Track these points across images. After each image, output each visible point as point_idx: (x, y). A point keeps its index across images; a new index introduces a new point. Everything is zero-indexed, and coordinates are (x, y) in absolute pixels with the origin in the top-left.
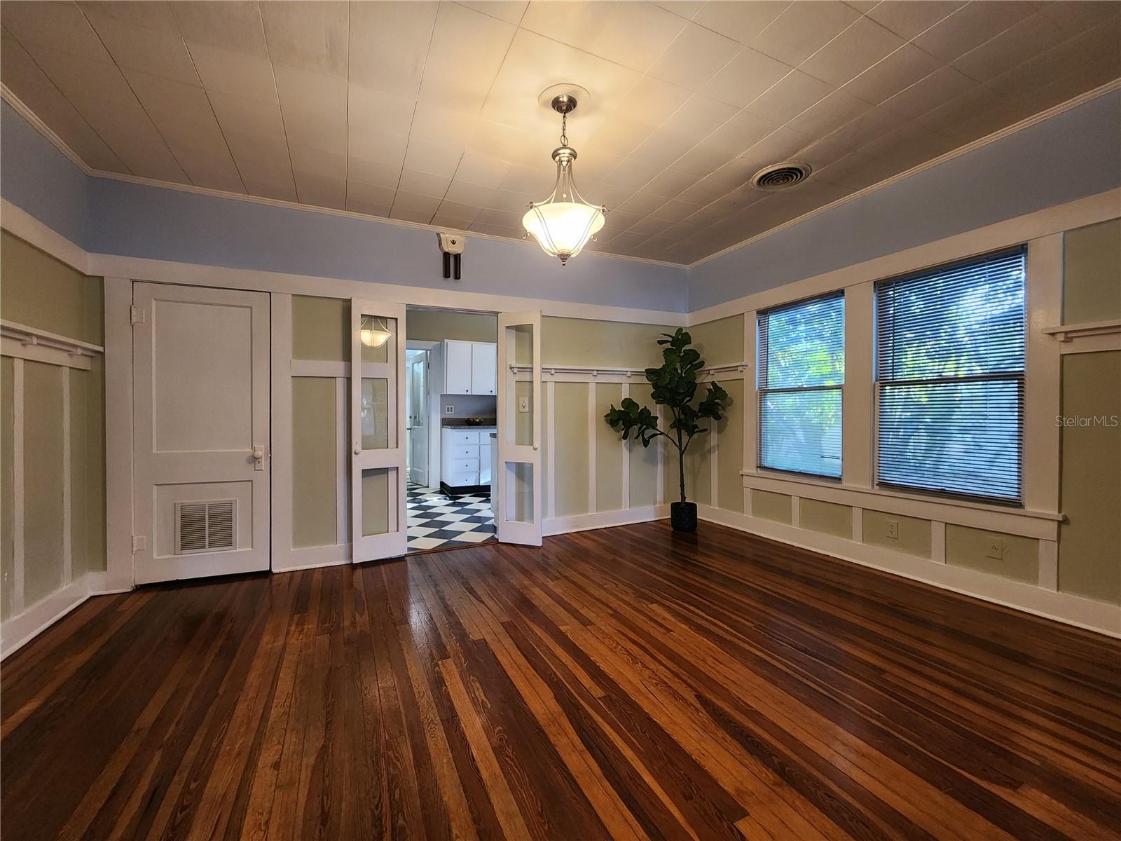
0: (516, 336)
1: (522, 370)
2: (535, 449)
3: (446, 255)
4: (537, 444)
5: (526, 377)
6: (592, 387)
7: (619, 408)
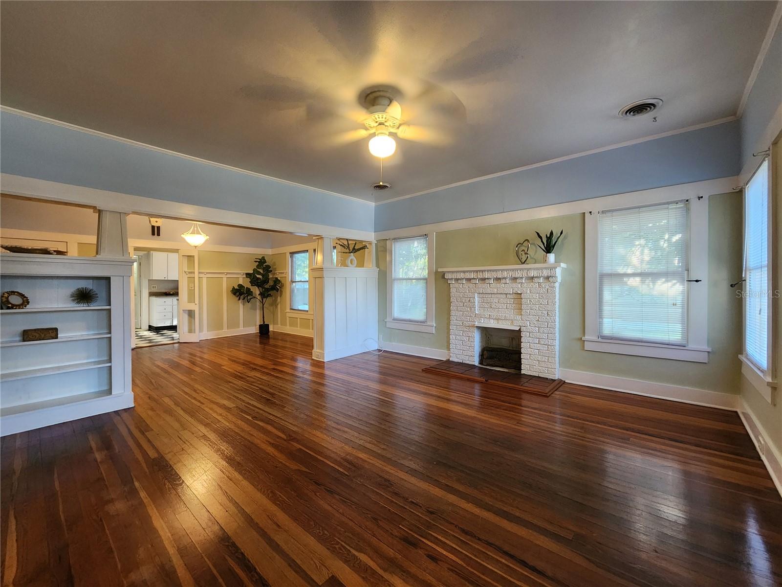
0: (188, 259)
1: (190, 273)
2: (196, 304)
3: (153, 227)
4: (197, 302)
5: (192, 275)
6: (225, 280)
7: (236, 287)
